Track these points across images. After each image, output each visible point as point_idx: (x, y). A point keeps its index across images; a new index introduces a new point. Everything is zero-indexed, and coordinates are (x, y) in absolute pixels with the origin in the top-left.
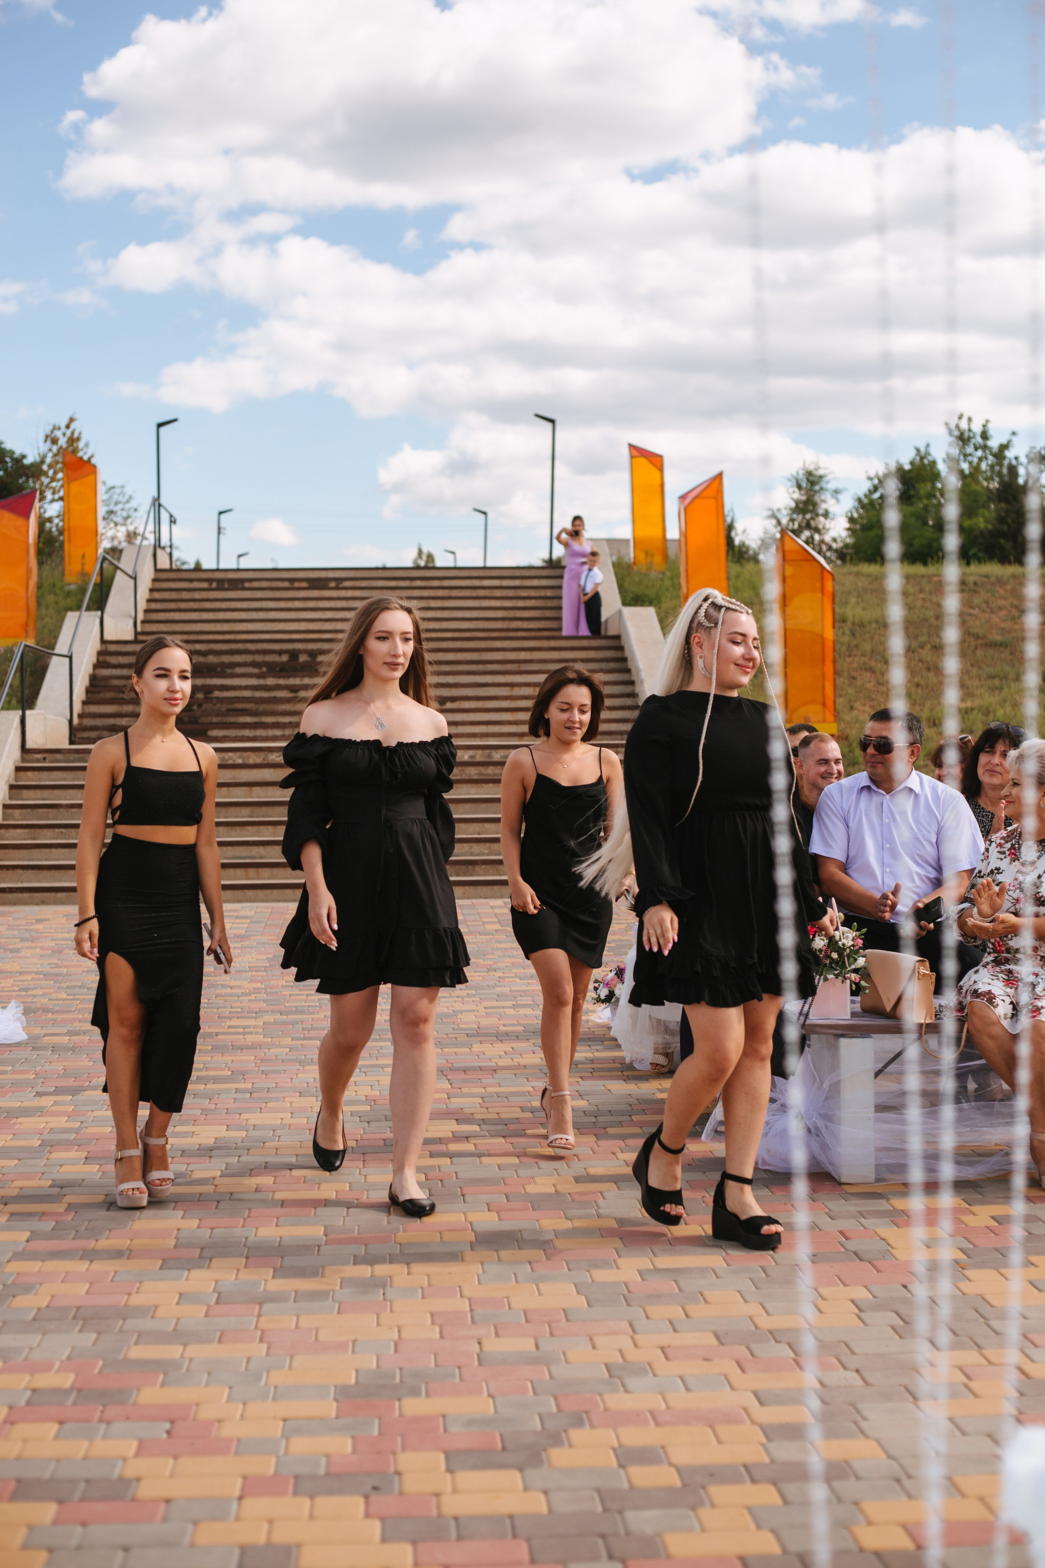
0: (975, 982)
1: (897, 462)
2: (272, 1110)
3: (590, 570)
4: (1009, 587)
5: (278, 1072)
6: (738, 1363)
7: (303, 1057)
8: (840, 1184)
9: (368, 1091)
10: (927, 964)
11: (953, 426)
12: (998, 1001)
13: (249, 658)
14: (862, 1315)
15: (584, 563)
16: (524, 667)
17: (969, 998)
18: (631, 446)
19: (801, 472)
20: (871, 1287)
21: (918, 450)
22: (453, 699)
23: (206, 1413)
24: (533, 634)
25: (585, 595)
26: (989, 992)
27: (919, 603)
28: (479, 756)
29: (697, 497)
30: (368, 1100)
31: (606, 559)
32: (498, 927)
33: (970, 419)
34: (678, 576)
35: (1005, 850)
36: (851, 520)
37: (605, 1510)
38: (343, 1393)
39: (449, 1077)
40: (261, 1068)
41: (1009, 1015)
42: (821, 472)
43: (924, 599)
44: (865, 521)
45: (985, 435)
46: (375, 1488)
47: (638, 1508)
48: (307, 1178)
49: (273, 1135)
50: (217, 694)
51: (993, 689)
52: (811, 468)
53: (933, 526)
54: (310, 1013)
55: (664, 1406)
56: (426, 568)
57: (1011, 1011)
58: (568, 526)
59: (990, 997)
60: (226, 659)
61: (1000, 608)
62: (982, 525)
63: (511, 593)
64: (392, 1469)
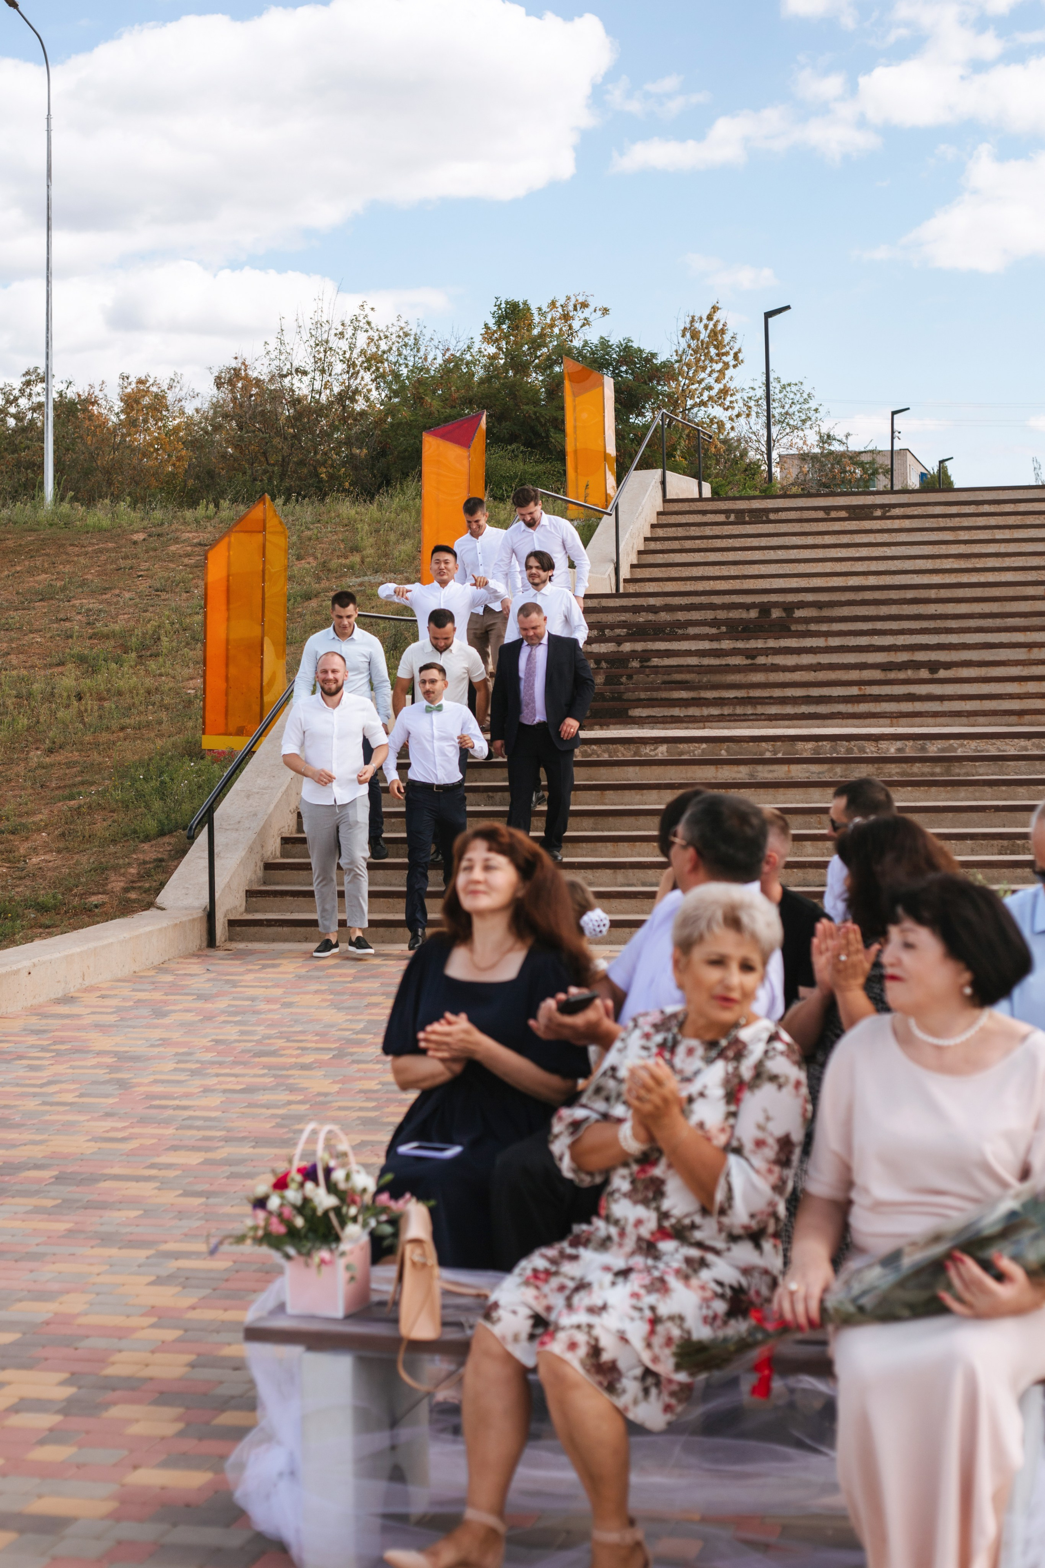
13: (709, 615)
22: (948, 665)
50: (655, 661)
57: (529, 1330)
60: (681, 616)
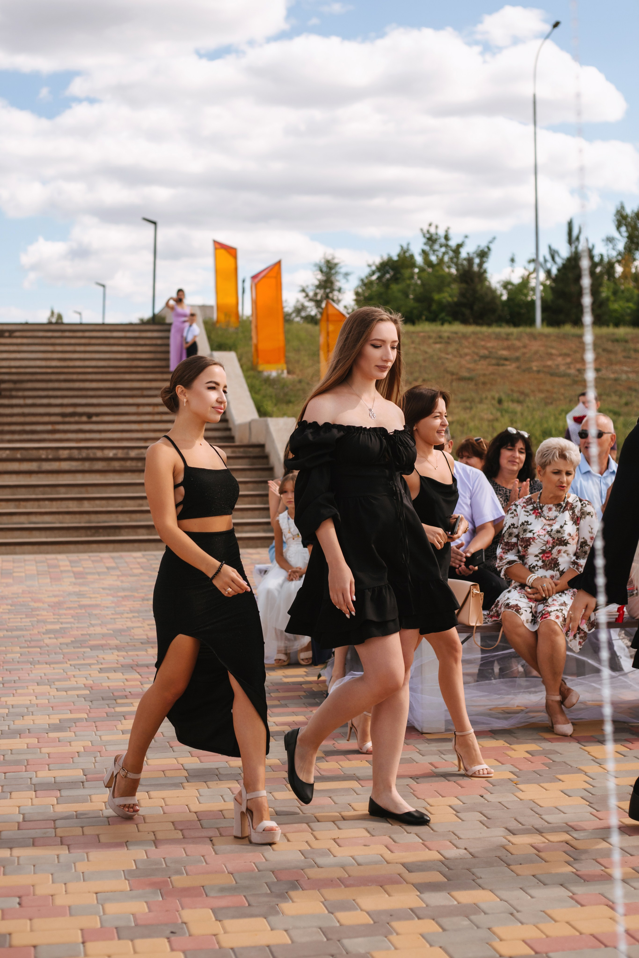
0: (508, 598)
1: (389, 255)
2: (21, 695)
3: (191, 326)
4: (471, 340)
5: (18, 670)
6: (386, 847)
7: (32, 660)
8: (422, 733)
9: (84, 681)
10: (478, 587)
11: (425, 231)
12: (522, 611)
14: (459, 814)
15: (185, 322)
16: (146, 393)
17: (503, 609)
18: (215, 242)
19: (323, 261)
20: (460, 797)
21: (402, 247)
22: (97, 415)
23: (41, 891)
24: (149, 370)
25: (187, 343)
26: (517, 605)
27: (412, 351)
28: (120, 454)
29: (264, 277)
30: (86, 687)
31: (199, 319)
32: (141, 571)
33: (437, 227)
34: (250, 331)
35: (528, 510)
36: (357, 294)
37: (328, 940)
38: (129, 875)
39: (138, 671)
40: (5, 667)
41: (530, 620)
42: (336, 261)
43: (415, 348)
44: (367, 294)
45: (447, 238)
46: (172, 932)
47: (349, 937)
48: (61, 738)
49: (28, 711)
51: (465, 409)
52: (329, 258)
53: (413, 299)
54: (26, 630)
55: (347, 876)
56: (57, 323)
57: (531, 618)
58: (174, 295)
59: (517, 609)
61: (466, 355)
62: (450, 299)
63: (132, 341)
64: (180, 921)
